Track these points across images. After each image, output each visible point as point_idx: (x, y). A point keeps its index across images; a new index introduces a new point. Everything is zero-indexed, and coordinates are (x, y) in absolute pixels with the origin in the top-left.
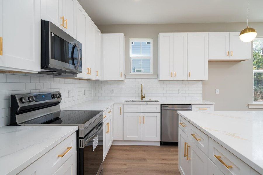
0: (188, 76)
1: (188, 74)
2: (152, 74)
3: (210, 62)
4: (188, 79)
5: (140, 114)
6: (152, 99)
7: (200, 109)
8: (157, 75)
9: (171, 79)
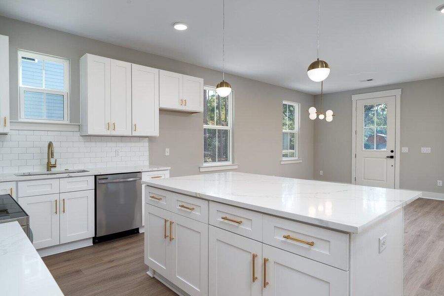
0: (134, 129)
1: (134, 127)
2: (68, 122)
3: (162, 111)
4: (133, 134)
5: (56, 197)
6: (71, 169)
7: (152, 178)
8: (79, 125)
9: (108, 133)
